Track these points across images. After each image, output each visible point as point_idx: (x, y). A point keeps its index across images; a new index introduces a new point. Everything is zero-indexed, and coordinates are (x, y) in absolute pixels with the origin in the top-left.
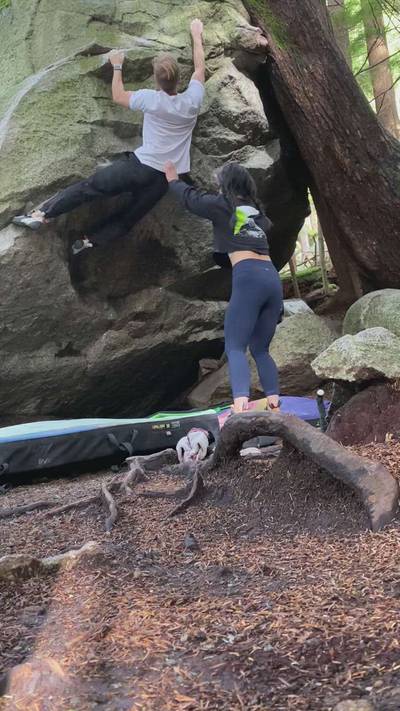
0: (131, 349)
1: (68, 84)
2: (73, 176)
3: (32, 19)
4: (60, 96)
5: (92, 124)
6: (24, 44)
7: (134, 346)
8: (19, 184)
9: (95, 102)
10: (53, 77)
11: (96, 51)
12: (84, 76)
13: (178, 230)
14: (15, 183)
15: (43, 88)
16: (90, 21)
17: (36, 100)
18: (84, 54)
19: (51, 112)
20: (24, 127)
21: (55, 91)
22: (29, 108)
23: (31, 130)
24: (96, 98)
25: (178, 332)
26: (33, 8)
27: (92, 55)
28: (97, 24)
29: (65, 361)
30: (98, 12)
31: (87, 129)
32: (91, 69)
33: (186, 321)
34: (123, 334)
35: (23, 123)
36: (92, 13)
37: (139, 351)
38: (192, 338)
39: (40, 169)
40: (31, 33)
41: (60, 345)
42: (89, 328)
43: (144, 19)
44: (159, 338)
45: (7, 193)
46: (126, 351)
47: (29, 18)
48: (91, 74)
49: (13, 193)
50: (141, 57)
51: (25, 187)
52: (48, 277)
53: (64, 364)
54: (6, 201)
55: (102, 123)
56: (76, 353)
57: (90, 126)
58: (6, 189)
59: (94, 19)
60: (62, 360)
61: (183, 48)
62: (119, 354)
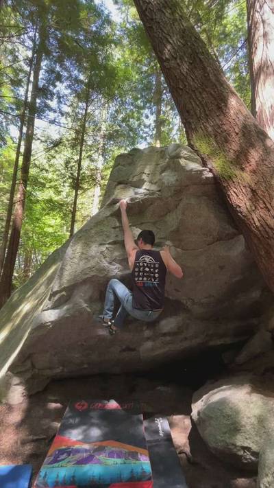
2: (94, 276)
5: (109, 244)
11: (114, 202)
12: (108, 217)
14: (66, 281)
17: (81, 235)
22: (78, 240)
24: (113, 228)
25: (199, 340)
29: (125, 354)
30: (121, 179)
31: (104, 247)
38: (212, 343)
39: (77, 273)
41: (121, 347)
43: (143, 177)
44: (186, 344)
45: (62, 287)
48: (112, 215)
49: (65, 287)
50: (138, 201)
53: (126, 356)
55: (114, 243)
56: (134, 350)
57: (107, 246)
59: (119, 183)
60: (124, 353)
61: (159, 191)
62: (158, 353)
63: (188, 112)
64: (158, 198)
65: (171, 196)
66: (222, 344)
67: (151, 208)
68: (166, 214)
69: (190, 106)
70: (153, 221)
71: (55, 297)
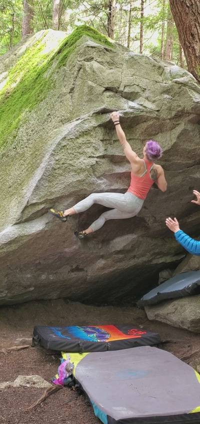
0: (114, 269)
1: (86, 133)
2: (82, 189)
4: (80, 140)
5: (97, 157)
6: (68, 95)
7: (116, 267)
8: (51, 195)
9: (101, 143)
10: (78, 129)
11: (105, 111)
12: (96, 127)
13: (147, 209)
14: (49, 193)
15: (71, 136)
16: (105, 91)
17: (66, 144)
18: (98, 113)
19: (74, 151)
21: (78, 138)
22: (61, 149)
23: (61, 162)
24: (101, 140)
25: (145, 259)
26: (75, 73)
27: (102, 113)
28: (108, 94)
30: (110, 85)
31: (93, 161)
32: (101, 123)
33: (152, 252)
34: (110, 261)
35: (58, 158)
36: (106, 86)
37: (119, 269)
38: (155, 262)
39: (63, 186)
40: (72, 89)
41: (72, 266)
42: (89, 259)
43: (137, 89)
44: (132, 263)
45: (44, 199)
46: (111, 270)
47: (73, 79)
48: (100, 126)
49: (47, 199)
50: (132, 116)
51: (54, 196)
52: (64, 240)
53: (74, 276)
54: (43, 204)
55: (103, 157)
56: (82, 270)
57: (95, 159)
58: (44, 197)
59: (107, 89)
60: (72, 274)
61: (158, 111)
62: (106, 271)
63: (192, 35)
64: (155, 118)
65: (170, 119)
66: (162, 263)
67: (144, 126)
68: (158, 134)
69: (195, 29)
70: (142, 138)
71: (30, 210)
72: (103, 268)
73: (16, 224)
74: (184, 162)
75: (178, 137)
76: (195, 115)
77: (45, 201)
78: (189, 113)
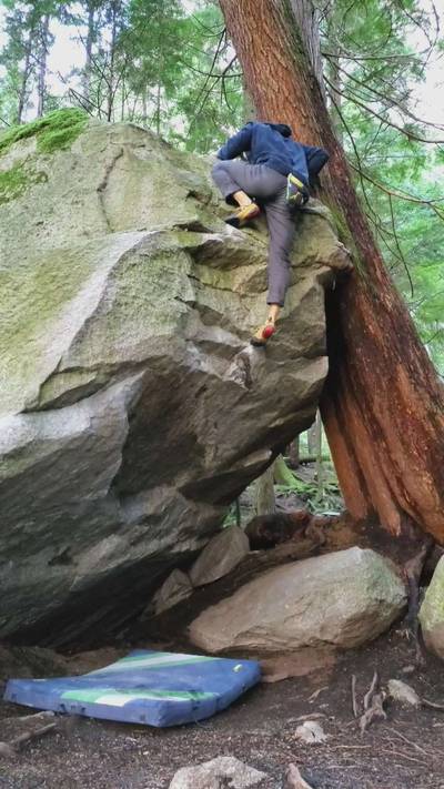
1: (167, 254)
3: (108, 173)
4: (159, 264)
6: (96, 195)
7: (129, 555)
8: (111, 354)
9: (188, 280)
10: (153, 242)
11: (194, 228)
13: (216, 427)
14: (107, 351)
15: (144, 252)
16: (189, 196)
17: (136, 262)
18: (182, 227)
19: (151, 279)
20: (124, 288)
21: (154, 258)
22: (129, 269)
24: (189, 276)
26: (108, 162)
27: (189, 230)
28: (195, 202)
29: (55, 571)
30: (197, 189)
31: (184, 308)
32: (188, 244)
34: (125, 540)
35: (123, 284)
36: (190, 188)
40: (104, 186)
45: (95, 362)
47: (104, 170)
48: (187, 250)
50: (237, 247)
51: (117, 359)
54: (92, 371)
55: (194, 305)
56: (68, 561)
58: (95, 357)
59: (192, 195)
60: (53, 568)
62: (112, 565)
67: (251, 271)
70: (242, 292)
71: (62, 382)
72: (111, 557)
73: (25, 412)
74: (293, 347)
75: (302, 300)
76: (328, 269)
77: (97, 368)
78: (322, 263)
